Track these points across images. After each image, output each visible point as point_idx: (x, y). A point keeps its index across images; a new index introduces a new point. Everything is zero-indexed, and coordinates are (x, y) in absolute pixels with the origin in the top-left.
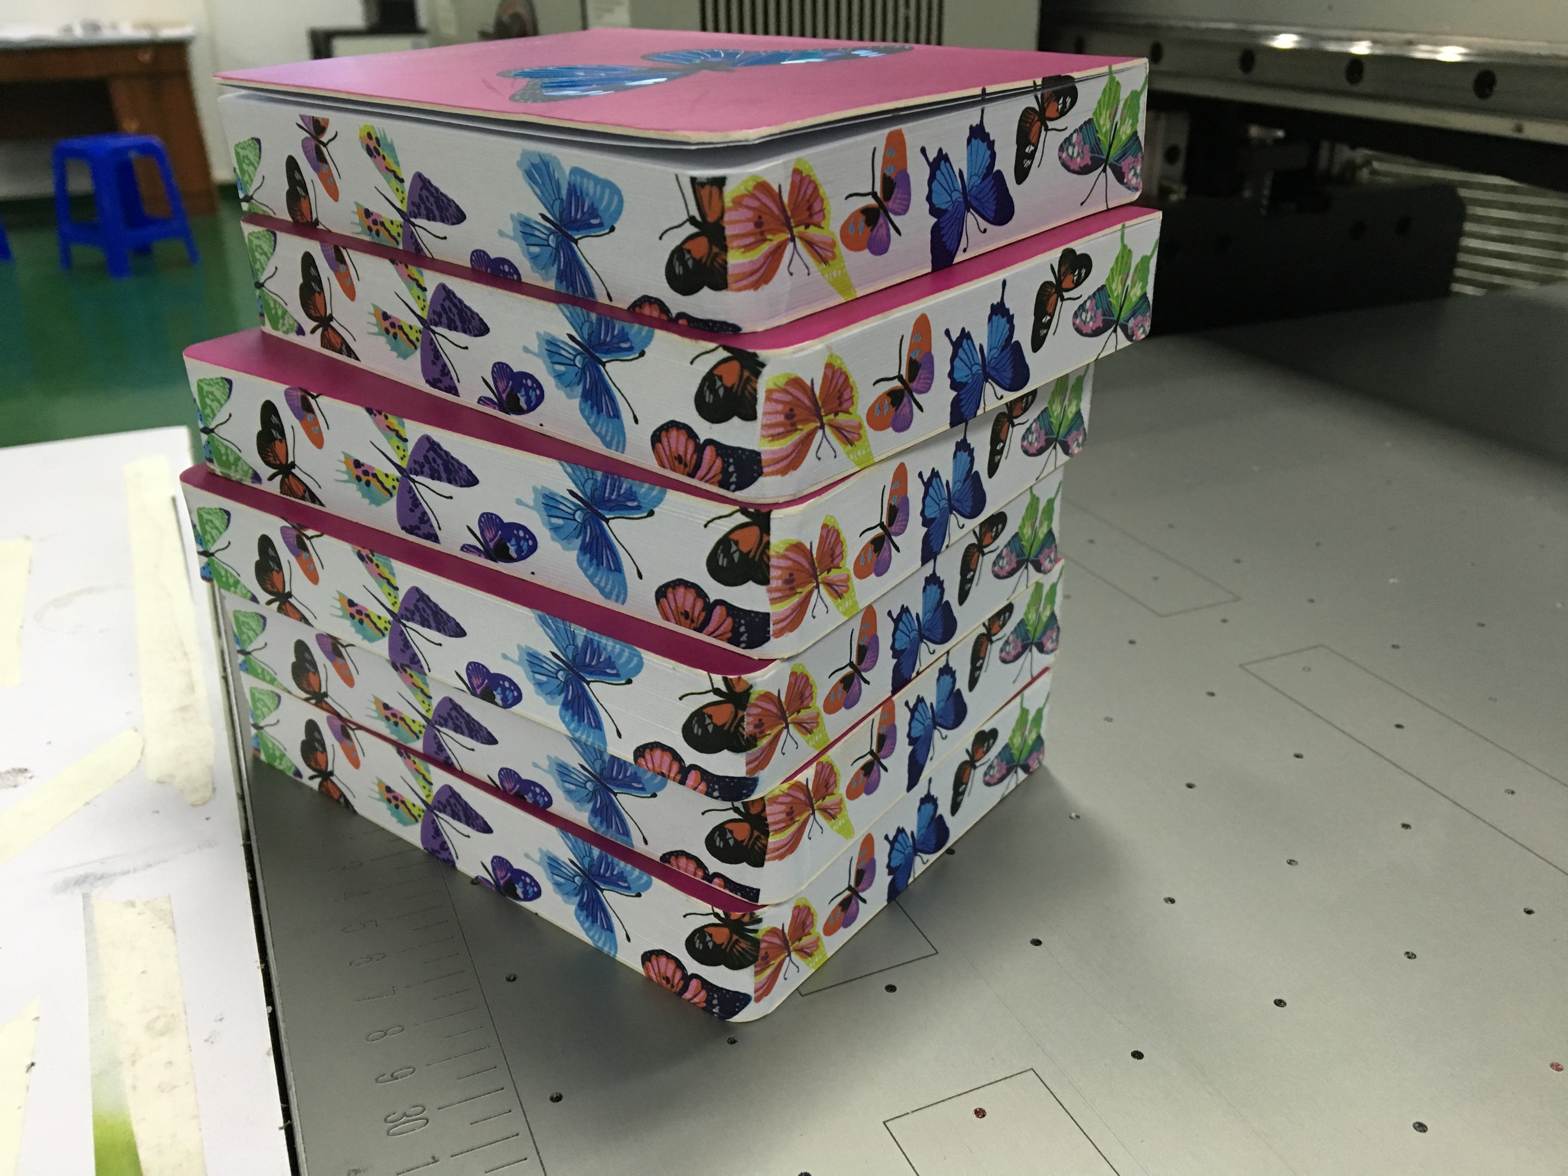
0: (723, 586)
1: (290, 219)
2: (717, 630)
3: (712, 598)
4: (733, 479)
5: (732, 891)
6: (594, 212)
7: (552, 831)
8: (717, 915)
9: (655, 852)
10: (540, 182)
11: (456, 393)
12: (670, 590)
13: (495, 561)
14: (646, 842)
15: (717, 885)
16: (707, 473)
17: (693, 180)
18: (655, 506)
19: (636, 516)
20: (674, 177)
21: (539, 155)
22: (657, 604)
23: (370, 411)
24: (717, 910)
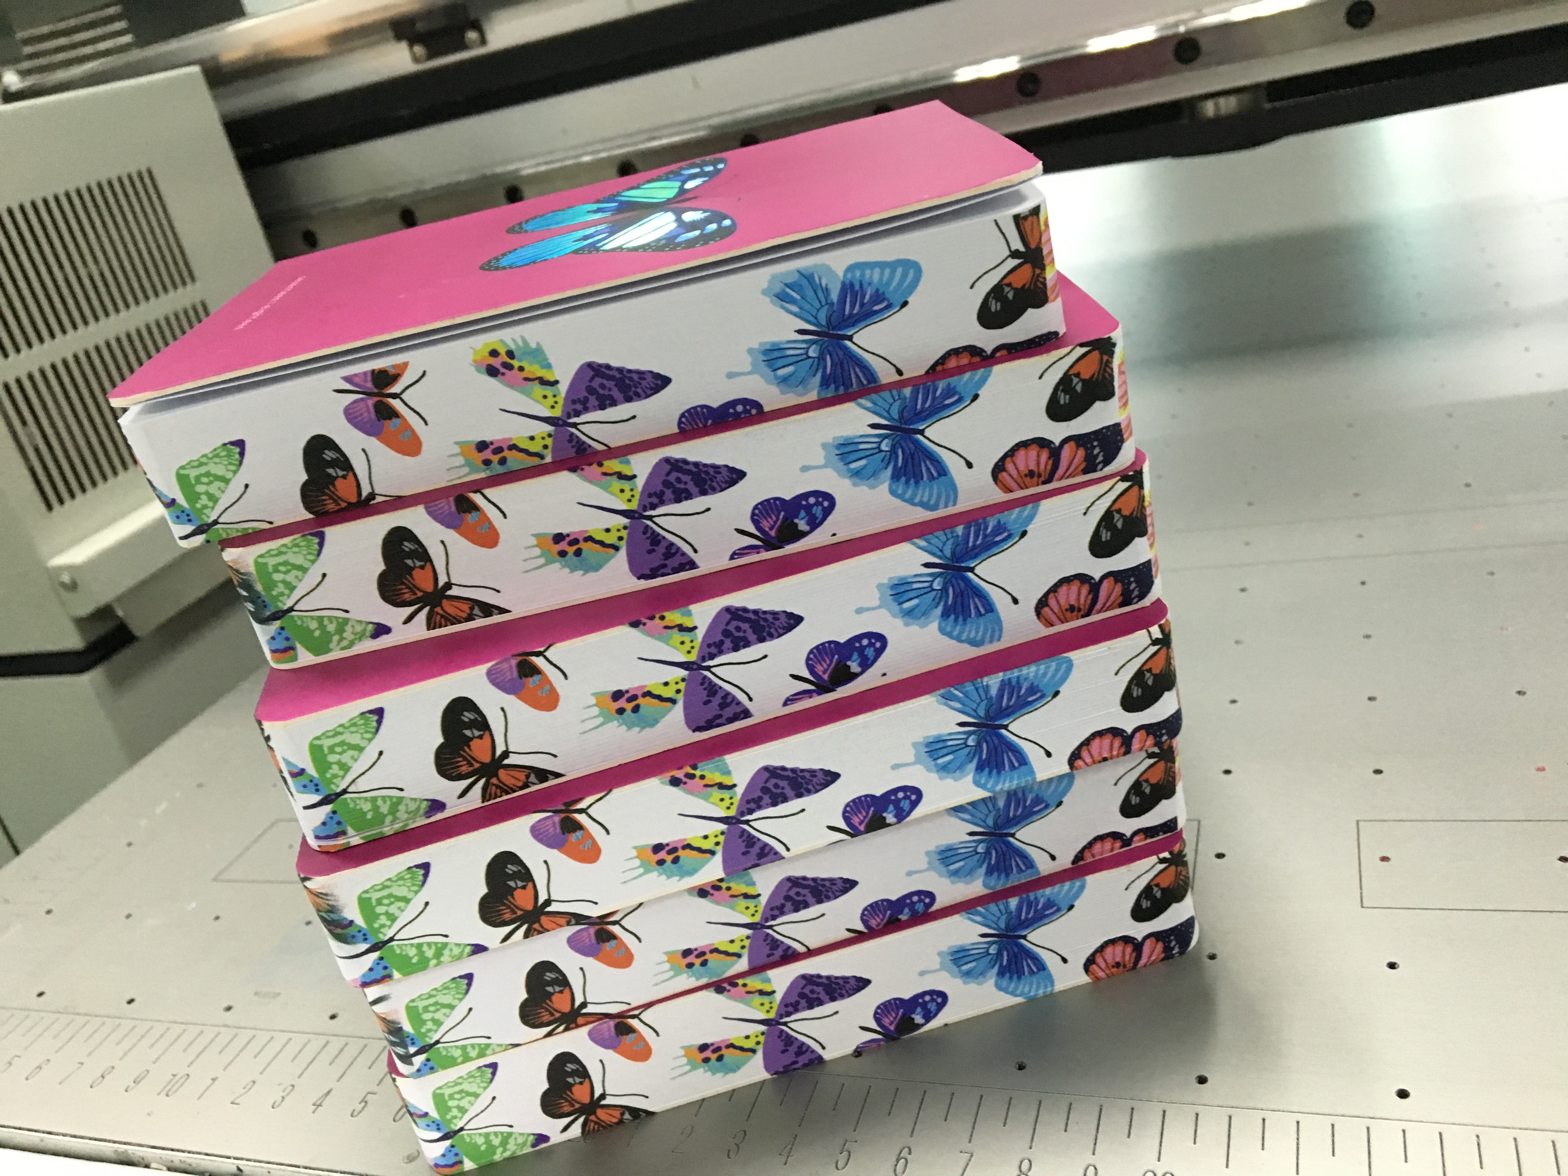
0: (1108, 559)
1: (311, 516)
2: (1108, 600)
3: (1097, 576)
4: (1100, 458)
5: (1153, 837)
6: (879, 297)
7: (957, 920)
8: (1162, 861)
9: (1065, 861)
10: (798, 297)
11: (693, 565)
12: (1051, 595)
13: (833, 690)
14: (1053, 858)
15: (1138, 842)
16: (1068, 469)
17: (1017, 218)
18: (1027, 526)
19: (1006, 547)
20: (994, 223)
21: (798, 271)
22: (1039, 618)
23: (635, 624)
24: (1162, 856)
